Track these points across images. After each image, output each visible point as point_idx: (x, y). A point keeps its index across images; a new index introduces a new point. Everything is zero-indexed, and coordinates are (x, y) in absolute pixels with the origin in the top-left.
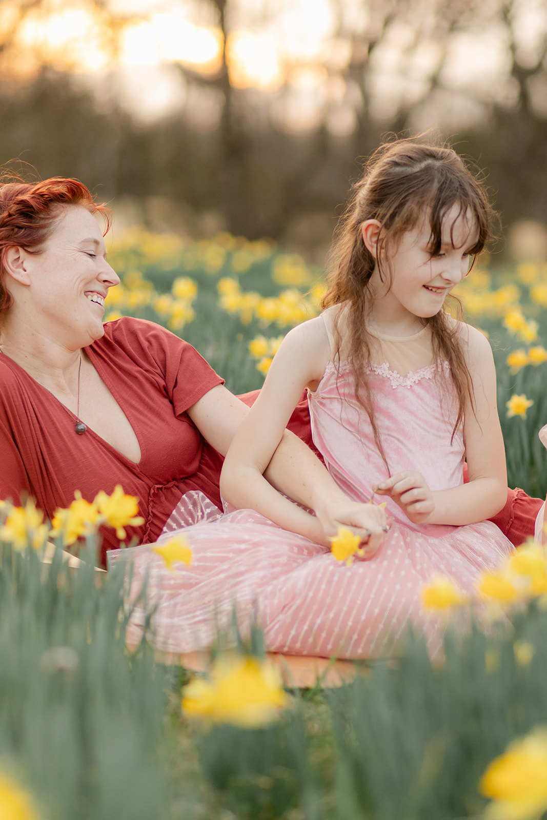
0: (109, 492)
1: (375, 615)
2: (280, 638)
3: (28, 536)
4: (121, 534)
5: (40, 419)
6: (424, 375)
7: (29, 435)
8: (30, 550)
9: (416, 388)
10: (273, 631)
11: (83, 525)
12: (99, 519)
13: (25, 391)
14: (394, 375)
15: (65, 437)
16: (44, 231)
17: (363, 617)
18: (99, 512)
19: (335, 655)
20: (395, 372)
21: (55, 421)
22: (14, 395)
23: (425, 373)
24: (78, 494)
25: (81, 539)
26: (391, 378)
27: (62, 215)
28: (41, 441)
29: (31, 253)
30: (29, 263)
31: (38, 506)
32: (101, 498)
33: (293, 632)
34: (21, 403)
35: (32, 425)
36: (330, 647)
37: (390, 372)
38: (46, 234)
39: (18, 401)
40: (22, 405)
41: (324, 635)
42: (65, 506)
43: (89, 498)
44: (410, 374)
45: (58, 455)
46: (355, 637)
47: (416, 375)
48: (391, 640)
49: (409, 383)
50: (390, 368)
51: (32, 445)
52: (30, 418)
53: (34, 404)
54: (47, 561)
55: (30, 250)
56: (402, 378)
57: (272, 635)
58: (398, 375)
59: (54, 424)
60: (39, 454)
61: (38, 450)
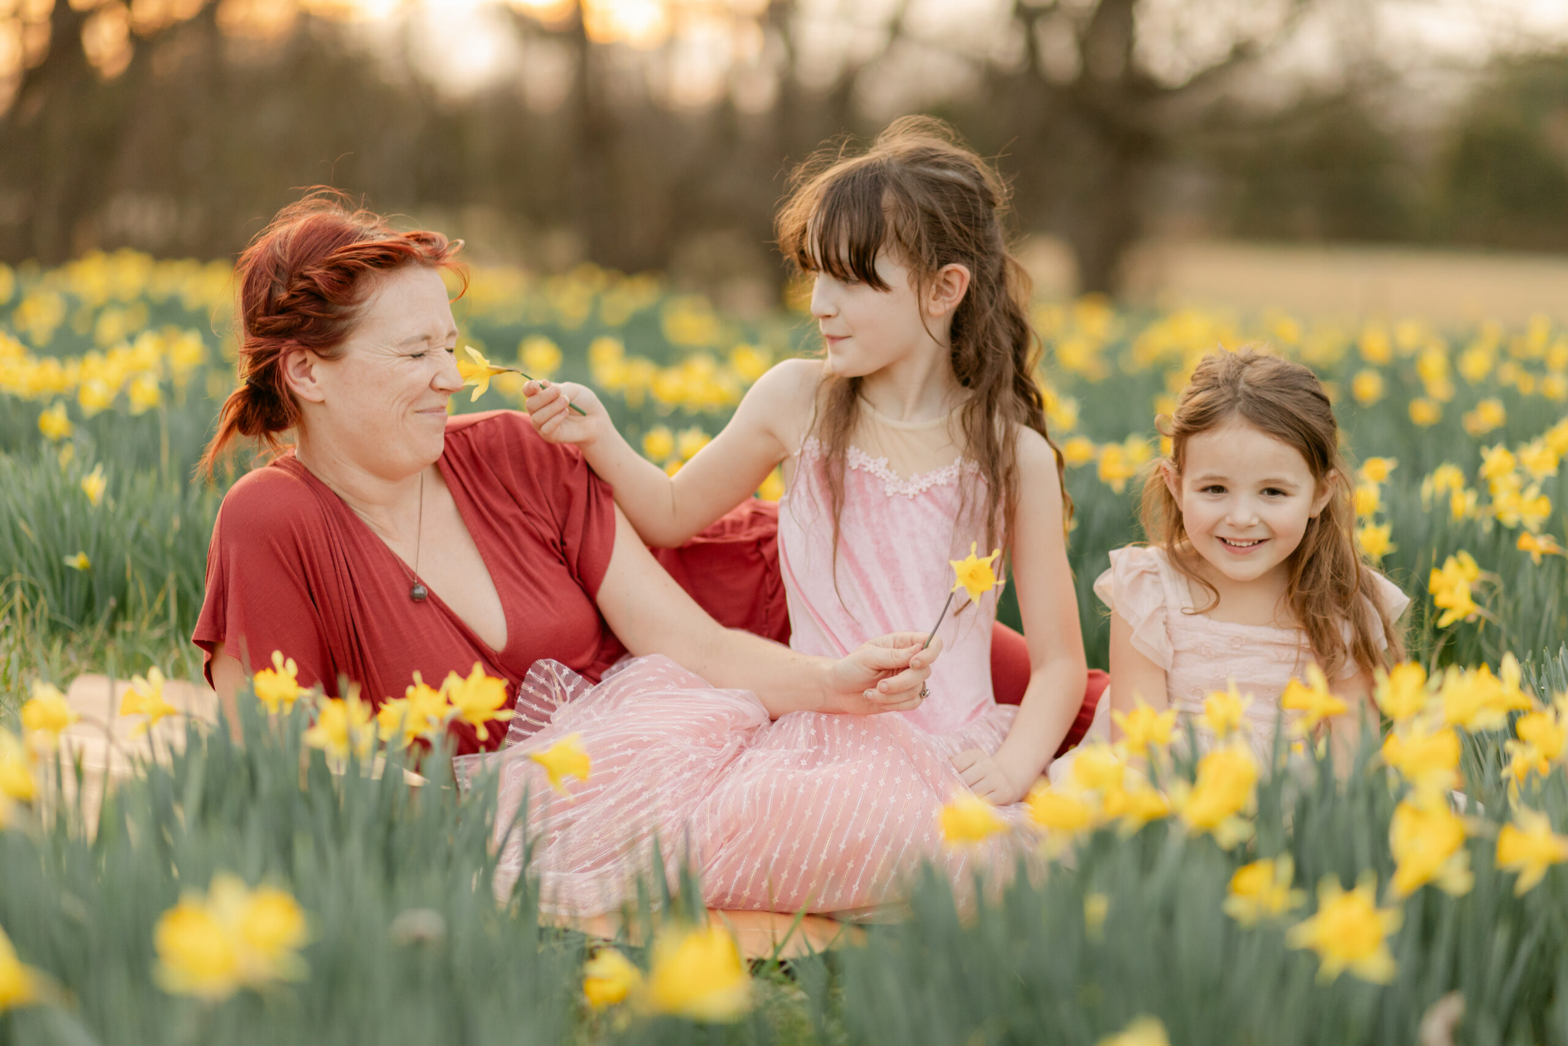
0: (465, 674)
1: (860, 840)
2: (720, 882)
3: (350, 738)
4: (483, 734)
5: (355, 575)
6: (936, 480)
7: (336, 597)
8: (354, 761)
9: (922, 499)
10: (710, 872)
11: (427, 722)
12: (449, 713)
13: (333, 532)
14: (893, 476)
15: (390, 602)
16: (344, 324)
17: (842, 846)
18: (449, 702)
19: (804, 909)
20: (894, 472)
21: (378, 579)
22: (316, 537)
23: (937, 477)
24: (417, 676)
25: (424, 744)
26: (887, 480)
27: (373, 297)
28: (355, 608)
29: (322, 357)
30: (320, 370)
31: (363, 696)
32: (452, 681)
33: (739, 874)
34: (327, 550)
35: (342, 585)
36: (794, 893)
37: (887, 471)
38: (345, 330)
39: (323, 546)
40: (329, 553)
41: (785, 876)
42: (400, 694)
43: (435, 682)
44: (915, 477)
45: (377, 630)
46: (832, 874)
47: (925, 480)
48: (899, 877)
49: (912, 490)
50: (888, 466)
51: (340, 613)
52: (339, 572)
53: (346, 551)
54: (376, 776)
55: (323, 353)
56: (901, 482)
57: (708, 879)
58: (897, 478)
59: (375, 583)
60: (350, 626)
61: (349, 620)
